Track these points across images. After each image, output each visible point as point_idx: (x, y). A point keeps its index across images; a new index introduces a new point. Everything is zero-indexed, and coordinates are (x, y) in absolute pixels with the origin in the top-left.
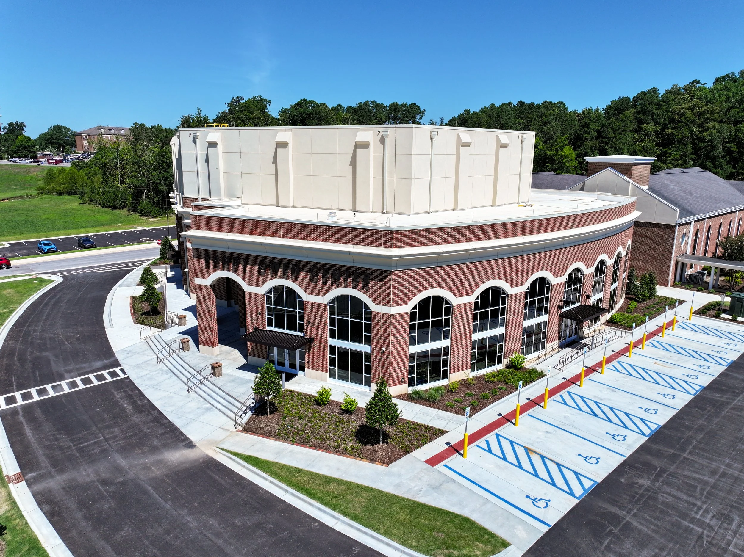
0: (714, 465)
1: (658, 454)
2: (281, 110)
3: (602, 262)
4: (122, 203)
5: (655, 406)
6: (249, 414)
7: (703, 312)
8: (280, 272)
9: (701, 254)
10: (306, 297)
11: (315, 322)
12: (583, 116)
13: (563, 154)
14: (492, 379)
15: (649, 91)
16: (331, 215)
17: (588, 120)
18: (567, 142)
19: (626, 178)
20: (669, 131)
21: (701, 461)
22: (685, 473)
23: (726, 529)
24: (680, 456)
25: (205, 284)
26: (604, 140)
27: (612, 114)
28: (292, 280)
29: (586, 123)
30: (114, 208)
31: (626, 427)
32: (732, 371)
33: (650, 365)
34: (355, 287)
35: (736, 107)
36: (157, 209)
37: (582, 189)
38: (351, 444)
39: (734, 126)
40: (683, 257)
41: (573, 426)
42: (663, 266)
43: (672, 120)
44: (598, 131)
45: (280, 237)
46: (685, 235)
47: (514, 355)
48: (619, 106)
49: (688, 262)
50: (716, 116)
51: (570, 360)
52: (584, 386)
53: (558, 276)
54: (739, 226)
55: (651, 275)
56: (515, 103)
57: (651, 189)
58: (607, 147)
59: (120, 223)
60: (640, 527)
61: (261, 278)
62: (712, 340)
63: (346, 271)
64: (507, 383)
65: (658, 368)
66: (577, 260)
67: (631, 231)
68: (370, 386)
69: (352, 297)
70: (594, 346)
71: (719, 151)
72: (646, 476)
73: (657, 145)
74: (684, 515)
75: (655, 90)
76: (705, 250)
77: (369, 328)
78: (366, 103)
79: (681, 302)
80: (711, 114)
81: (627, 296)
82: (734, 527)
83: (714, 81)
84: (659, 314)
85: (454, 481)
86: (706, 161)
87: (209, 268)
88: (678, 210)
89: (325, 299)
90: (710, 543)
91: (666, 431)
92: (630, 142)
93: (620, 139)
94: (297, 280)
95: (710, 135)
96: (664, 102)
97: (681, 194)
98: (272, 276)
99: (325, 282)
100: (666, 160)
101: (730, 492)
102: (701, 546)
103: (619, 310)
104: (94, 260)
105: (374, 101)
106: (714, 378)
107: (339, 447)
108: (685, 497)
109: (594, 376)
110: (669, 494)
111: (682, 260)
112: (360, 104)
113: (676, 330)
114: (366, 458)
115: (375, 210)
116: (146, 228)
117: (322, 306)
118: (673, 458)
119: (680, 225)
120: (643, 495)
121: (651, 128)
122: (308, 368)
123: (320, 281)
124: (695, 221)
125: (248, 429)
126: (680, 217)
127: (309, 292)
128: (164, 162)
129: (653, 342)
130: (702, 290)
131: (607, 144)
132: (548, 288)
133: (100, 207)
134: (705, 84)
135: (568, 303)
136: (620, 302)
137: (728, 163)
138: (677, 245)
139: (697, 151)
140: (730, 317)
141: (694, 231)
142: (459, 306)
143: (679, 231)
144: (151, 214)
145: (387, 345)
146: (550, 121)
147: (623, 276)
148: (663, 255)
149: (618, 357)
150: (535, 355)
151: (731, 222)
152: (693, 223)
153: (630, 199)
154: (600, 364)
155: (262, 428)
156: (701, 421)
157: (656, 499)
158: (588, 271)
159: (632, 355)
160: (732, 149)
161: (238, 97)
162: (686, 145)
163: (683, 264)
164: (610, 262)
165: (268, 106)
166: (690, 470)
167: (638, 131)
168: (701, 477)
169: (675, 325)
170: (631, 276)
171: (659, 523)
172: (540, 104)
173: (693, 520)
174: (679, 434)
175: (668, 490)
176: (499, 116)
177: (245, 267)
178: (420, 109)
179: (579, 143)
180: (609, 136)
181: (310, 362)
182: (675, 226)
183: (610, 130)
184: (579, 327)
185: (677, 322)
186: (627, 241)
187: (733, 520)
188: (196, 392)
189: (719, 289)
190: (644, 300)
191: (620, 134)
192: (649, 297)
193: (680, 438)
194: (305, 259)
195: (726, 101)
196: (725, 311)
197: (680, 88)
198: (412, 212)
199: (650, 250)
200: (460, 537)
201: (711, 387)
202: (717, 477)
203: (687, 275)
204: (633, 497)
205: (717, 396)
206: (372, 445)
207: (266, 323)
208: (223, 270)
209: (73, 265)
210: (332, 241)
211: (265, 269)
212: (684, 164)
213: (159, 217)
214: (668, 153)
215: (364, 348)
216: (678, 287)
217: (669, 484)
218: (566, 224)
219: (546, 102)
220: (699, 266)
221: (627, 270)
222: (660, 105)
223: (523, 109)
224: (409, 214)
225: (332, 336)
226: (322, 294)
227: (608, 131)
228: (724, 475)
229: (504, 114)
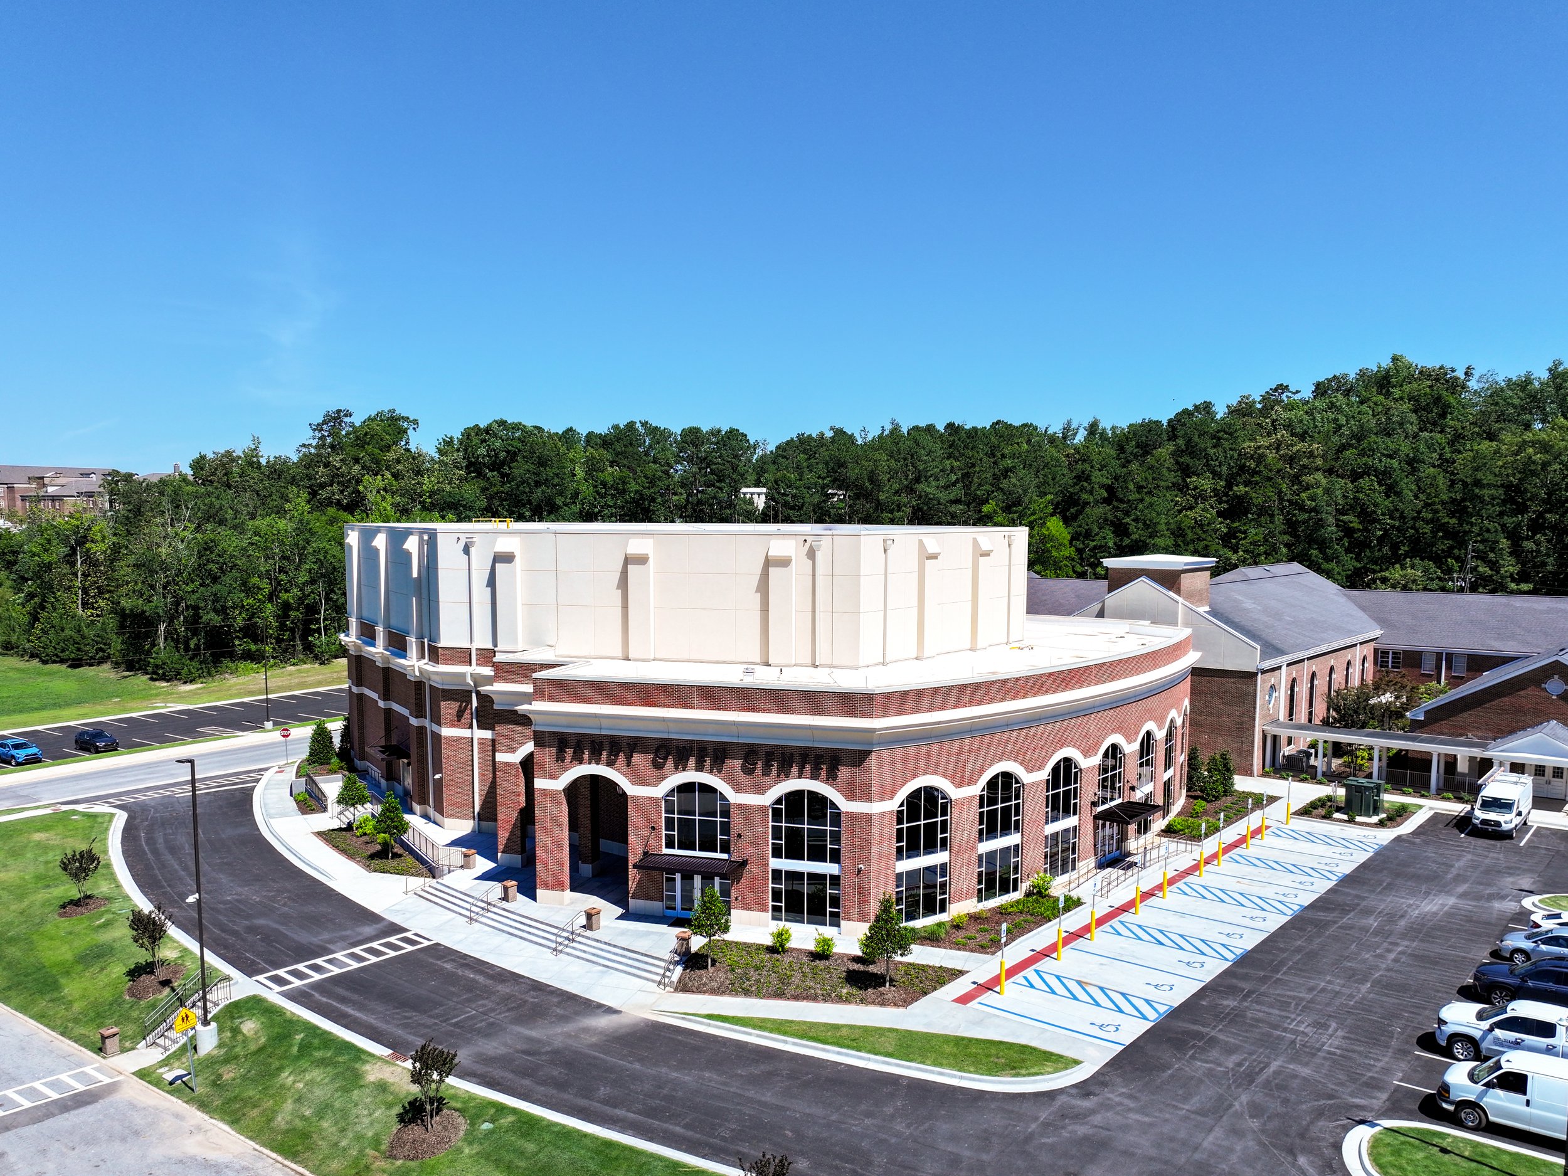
0: (1312, 983)
1: (1245, 977)
2: (444, 440)
3: (1148, 733)
4: (97, 653)
5: (1240, 930)
6: (679, 969)
7: (1306, 812)
8: (692, 761)
9: (1303, 719)
10: (735, 798)
11: (749, 834)
12: (1077, 456)
13: (1046, 533)
14: (1011, 910)
15: (1197, 407)
16: (746, 672)
17: (1087, 466)
18: (1050, 509)
19: (1171, 594)
20: (1240, 489)
21: (1297, 980)
22: (1277, 992)
23: (1321, 1034)
24: (1272, 977)
25: (554, 788)
26: (1122, 506)
27: (1131, 453)
28: (711, 772)
29: (1083, 472)
30: (76, 664)
31: (1203, 954)
32: (1343, 887)
33: (1230, 884)
34: (815, 776)
35: (1351, 446)
36: (195, 664)
37: (1101, 614)
38: (845, 991)
39: (1352, 482)
40: (1274, 725)
41: (1133, 956)
42: (1242, 742)
43: (1242, 468)
44: (1109, 489)
45: (693, 708)
46: (1273, 687)
47: (1036, 876)
48: (1144, 438)
49: (1284, 733)
50: (1319, 462)
51: (1115, 883)
52: (1140, 913)
53: (1090, 756)
54: (1363, 670)
55: (1224, 756)
56: (941, 427)
57: (1214, 613)
58: (1127, 520)
59: (117, 697)
60: (1227, 1039)
61: (657, 773)
62: (1321, 849)
63: (801, 755)
64: (1031, 915)
65: (1241, 888)
66: (1114, 731)
67: (1187, 685)
68: (839, 926)
69: (811, 793)
70: (1148, 864)
71: (1331, 530)
72: (1231, 997)
73: (1220, 514)
74: (1276, 1027)
75: (1207, 407)
76: (1310, 713)
77: (836, 837)
78: (631, 426)
79: (1272, 799)
80: (1308, 458)
81: (1190, 793)
82: (1330, 1031)
83: (1313, 388)
84: (1241, 818)
85: (998, 1016)
86: (1310, 547)
87: (563, 761)
88: (1259, 647)
89: (767, 799)
90: (1303, 1045)
91: (1255, 955)
92: (1169, 510)
93: (1151, 505)
94: (720, 771)
95: (1312, 498)
96: (1226, 433)
97: (1264, 618)
98: (676, 768)
99: (766, 772)
100: (1238, 543)
101: (1328, 1005)
102: (1294, 1048)
103: (1179, 814)
104: (145, 774)
105: (646, 423)
106: (1319, 895)
107: (830, 995)
108: (1277, 1012)
109: (1152, 901)
110: (1259, 1011)
111: (1273, 730)
112: (615, 427)
113: (1267, 839)
114: (873, 1003)
115: (799, 661)
116: (191, 707)
117: (763, 809)
118: (1264, 980)
119: (1264, 672)
120: (1228, 1014)
121: (1205, 483)
122: (735, 908)
123: (758, 772)
124: (1288, 665)
125: (683, 987)
126: (1262, 659)
127: (738, 789)
128: (213, 561)
129: (1234, 857)
130: (1306, 779)
131: (1127, 513)
132: (1076, 773)
133: (35, 662)
134: (1298, 392)
135: (1104, 801)
136: (1180, 803)
137: (1347, 551)
138: (1262, 705)
139: (1292, 526)
140: (1345, 817)
141: (1287, 681)
142: (960, 802)
143: (1263, 681)
144: (179, 674)
145: (867, 860)
146: (1014, 467)
147: (1181, 758)
148: (1242, 723)
149: (1184, 877)
150: (1065, 878)
151: (1349, 663)
152: (1284, 668)
153: (1180, 633)
154: (1160, 887)
155: (705, 984)
156: (1299, 942)
157: (1244, 1016)
158: (1131, 748)
159: (1203, 873)
160: (1351, 525)
161: (339, 411)
162: (1272, 516)
163: (1275, 738)
164: (1160, 735)
165: (410, 432)
166: (1283, 989)
167: (1182, 488)
168: (1296, 994)
169: (1264, 832)
170: (1192, 758)
171: (1248, 1035)
172: (988, 427)
173: (1285, 1030)
174: (1271, 957)
175: (1258, 1007)
176: (912, 456)
177: (629, 758)
178: (748, 441)
179: (1073, 510)
180: (1130, 498)
181: (740, 898)
182: (1256, 674)
183: (1131, 486)
184: (1123, 838)
185: (1267, 827)
186: (1182, 700)
187: (1329, 1026)
188: (568, 954)
189: (1331, 777)
190: (1217, 798)
191: (1150, 493)
192: (1225, 792)
193: (1273, 961)
194: (735, 740)
195: (1335, 433)
196: (1339, 809)
197: (1254, 402)
198: (860, 665)
199: (1220, 715)
200: (1023, 1060)
201: (1312, 906)
202: (1315, 993)
203: (1284, 756)
204: (1218, 1016)
205: (1321, 915)
206: (875, 988)
207: (664, 844)
208: (590, 763)
209: (109, 785)
210: (779, 711)
211: (665, 759)
212: (1271, 555)
213: (200, 681)
214: (1240, 531)
215: (828, 868)
216: (1270, 777)
217: (1258, 1003)
218: (1096, 677)
219: (998, 422)
220: (1303, 739)
221: (1186, 750)
222: (1219, 439)
223: (956, 439)
224: (856, 668)
225: (777, 853)
226: (762, 790)
227: (1127, 488)
228: (1323, 990)
229: (923, 452)
